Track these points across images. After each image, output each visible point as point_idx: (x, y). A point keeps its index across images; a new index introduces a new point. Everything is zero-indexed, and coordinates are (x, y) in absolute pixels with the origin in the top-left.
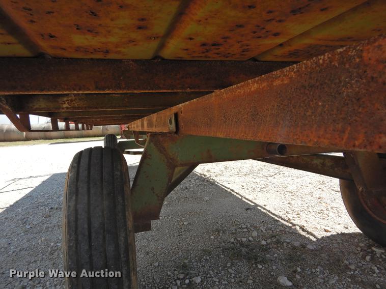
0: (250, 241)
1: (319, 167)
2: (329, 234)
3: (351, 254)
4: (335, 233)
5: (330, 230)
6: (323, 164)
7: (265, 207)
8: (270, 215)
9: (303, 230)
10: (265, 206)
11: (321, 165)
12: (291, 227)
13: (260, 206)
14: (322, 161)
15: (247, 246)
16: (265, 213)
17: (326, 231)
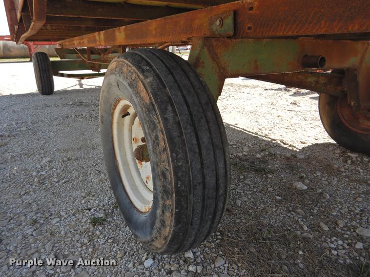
0: (245, 155)
1: (313, 85)
2: (306, 145)
3: (334, 160)
4: (310, 144)
5: (306, 142)
6: (317, 82)
7: (237, 126)
8: (246, 132)
9: (284, 144)
10: (236, 124)
11: (314, 83)
12: (271, 142)
13: (232, 125)
14: (316, 79)
15: (246, 160)
16: (240, 131)
17: (302, 143)
